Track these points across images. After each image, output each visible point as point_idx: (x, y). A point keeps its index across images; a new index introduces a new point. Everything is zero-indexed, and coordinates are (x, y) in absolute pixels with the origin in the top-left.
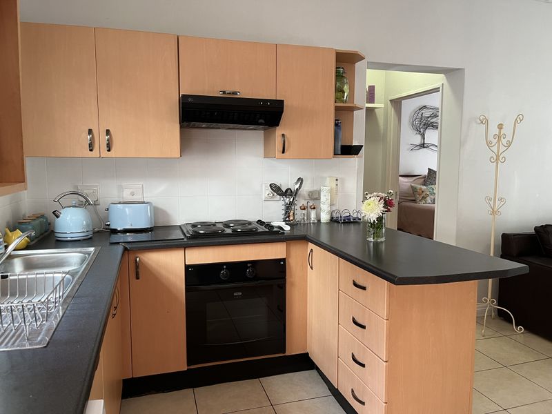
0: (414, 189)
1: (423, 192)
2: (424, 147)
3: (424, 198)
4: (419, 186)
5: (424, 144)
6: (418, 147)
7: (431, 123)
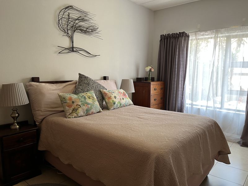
0: (62, 100)
1: (73, 102)
2: (73, 51)
3: (75, 110)
4: (68, 96)
5: (73, 48)
6: (67, 51)
7: (80, 26)
